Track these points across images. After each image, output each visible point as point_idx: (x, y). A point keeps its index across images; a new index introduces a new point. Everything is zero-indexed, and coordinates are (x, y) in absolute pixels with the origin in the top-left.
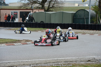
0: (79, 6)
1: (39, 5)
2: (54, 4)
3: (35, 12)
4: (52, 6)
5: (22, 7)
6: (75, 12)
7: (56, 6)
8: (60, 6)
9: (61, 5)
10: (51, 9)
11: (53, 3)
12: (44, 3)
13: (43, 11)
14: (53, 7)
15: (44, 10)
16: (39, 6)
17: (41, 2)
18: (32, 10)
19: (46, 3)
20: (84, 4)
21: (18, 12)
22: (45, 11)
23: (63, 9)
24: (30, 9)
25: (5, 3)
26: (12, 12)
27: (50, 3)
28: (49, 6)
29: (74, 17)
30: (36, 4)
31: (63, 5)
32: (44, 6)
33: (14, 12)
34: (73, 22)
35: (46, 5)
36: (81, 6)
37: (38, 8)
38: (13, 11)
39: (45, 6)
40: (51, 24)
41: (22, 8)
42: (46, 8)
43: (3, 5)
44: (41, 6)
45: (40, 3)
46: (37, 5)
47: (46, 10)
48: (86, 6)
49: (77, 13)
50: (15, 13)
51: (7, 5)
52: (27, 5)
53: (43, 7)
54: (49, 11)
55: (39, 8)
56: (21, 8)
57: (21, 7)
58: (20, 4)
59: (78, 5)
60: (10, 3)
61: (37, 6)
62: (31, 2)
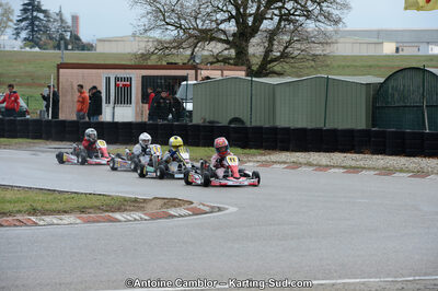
0: (401, 53)
1: (226, 46)
2: (289, 43)
3: (208, 78)
4: (279, 54)
5: (153, 57)
6: (382, 80)
7: (296, 53)
8: (317, 53)
9: (318, 50)
10: (277, 67)
11: (286, 38)
12: (247, 41)
13: (241, 74)
14: (284, 56)
15: (245, 68)
16: (226, 52)
17: (234, 35)
18: (195, 68)
19: (254, 41)
20: (422, 47)
21: (136, 76)
22: (250, 73)
23: (327, 66)
24: (184, 67)
25: (78, 39)
26: (108, 80)
27: (271, 41)
28: (268, 51)
30: (213, 44)
31: (328, 50)
32: (246, 54)
33: (117, 79)
34: (373, 120)
35: (256, 48)
36: (407, 51)
37: (218, 61)
38: (113, 74)
39: (251, 50)
40: (274, 131)
41: (153, 61)
42: (256, 62)
43: (70, 47)
44: (233, 52)
45: (231, 39)
46: (216, 48)
47: (255, 68)
48: (430, 52)
50: (121, 84)
51: (88, 47)
52: (174, 48)
53: (241, 59)
54: (266, 75)
55: (226, 60)
56: (150, 63)
57: (145, 56)
58: (143, 45)
59: (397, 49)
60: (100, 40)
61: (216, 51)
62: (191, 36)
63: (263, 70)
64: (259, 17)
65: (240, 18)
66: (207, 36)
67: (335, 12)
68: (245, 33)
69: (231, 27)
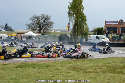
6: (60, 35)
9: (50, 31)
10: (45, 34)
13: (40, 34)
14: (45, 32)
27: (44, 30)
28: (44, 31)
29: (59, 38)
35: (42, 31)
42: (42, 33)
44: (39, 32)
45: (39, 30)
46: (37, 31)
49: (62, 35)
51: (14, 31)
53: (40, 32)
55: (38, 33)
59: (54, 31)
63: (43, 34)
64: (42, 27)
65: (40, 27)
66: (35, 30)
67: (52, 27)
68: (41, 29)
69: (39, 28)
